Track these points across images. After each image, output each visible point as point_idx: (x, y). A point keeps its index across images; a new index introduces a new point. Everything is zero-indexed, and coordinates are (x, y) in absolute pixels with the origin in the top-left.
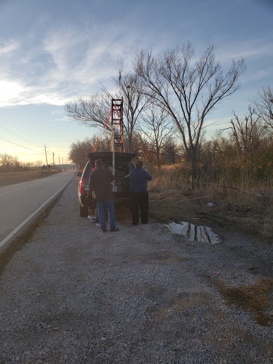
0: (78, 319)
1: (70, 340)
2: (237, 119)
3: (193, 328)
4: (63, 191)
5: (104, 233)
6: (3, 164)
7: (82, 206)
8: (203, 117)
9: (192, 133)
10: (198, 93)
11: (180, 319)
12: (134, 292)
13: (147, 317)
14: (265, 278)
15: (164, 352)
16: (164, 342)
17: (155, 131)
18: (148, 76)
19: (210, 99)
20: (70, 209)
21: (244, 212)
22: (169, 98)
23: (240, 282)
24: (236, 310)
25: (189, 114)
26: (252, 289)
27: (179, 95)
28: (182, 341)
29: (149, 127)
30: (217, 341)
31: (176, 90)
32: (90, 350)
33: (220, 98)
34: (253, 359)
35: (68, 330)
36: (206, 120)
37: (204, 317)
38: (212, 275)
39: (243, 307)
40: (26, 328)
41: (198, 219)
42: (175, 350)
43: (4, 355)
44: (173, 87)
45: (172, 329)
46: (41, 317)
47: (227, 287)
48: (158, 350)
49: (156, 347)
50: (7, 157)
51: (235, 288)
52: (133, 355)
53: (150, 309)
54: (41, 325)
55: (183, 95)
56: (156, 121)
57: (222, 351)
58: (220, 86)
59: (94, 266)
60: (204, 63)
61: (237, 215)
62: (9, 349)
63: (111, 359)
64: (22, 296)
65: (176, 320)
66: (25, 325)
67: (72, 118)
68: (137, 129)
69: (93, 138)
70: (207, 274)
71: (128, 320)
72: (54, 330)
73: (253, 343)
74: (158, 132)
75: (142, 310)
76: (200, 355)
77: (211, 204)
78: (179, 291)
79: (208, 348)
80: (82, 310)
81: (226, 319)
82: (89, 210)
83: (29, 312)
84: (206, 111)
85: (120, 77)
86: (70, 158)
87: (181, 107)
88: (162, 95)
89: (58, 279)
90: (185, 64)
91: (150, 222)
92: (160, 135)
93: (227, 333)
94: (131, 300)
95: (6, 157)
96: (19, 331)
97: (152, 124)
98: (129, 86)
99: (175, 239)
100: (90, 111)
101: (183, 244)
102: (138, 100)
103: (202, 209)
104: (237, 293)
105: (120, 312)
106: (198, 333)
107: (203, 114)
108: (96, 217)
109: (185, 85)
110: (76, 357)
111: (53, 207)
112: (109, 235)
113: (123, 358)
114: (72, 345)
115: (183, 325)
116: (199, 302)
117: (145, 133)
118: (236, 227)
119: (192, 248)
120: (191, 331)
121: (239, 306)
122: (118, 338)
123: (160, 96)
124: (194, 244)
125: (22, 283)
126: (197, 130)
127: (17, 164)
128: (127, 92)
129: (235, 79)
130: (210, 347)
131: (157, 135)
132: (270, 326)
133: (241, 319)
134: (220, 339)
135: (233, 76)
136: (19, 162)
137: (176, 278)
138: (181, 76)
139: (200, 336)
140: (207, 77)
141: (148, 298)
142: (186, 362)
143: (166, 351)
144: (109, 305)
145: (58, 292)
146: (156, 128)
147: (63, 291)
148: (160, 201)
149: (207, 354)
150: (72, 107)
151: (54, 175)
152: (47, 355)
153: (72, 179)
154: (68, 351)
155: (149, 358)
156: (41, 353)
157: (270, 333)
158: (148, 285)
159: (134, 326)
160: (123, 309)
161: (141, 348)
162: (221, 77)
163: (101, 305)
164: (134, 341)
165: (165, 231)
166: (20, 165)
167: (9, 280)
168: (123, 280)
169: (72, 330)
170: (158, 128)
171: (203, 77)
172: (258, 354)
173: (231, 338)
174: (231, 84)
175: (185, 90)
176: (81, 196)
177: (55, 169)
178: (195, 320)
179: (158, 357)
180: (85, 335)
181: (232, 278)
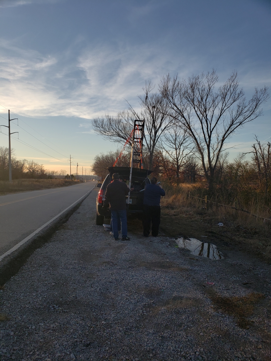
0: (84, 306)
1: (76, 320)
2: (259, 144)
3: (181, 323)
4: (83, 201)
5: (116, 241)
6: (29, 170)
7: (99, 214)
8: (223, 141)
9: (212, 155)
10: (219, 117)
11: (171, 316)
12: (135, 291)
13: (143, 311)
14: (255, 292)
15: (153, 338)
16: (154, 331)
17: (176, 149)
18: (172, 98)
19: (231, 124)
20: (87, 217)
21: (251, 234)
22: (191, 120)
23: (232, 293)
24: (221, 314)
25: (210, 137)
26: (242, 299)
27: (201, 118)
28: (169, 332)
29: (170, 146)
30: (199, 334)
31: (199, 113)
32: (92, 328)
33: (241, 123)
34: (227, 351)
35: (75, 313)
36: (226, 144)
37: (192, 317)
38: (207, 285)
39: (228, 313)
40: (42, 307)
41: (206, 237)
42: (162, 337)
43: (23, 323)
44: (195, 111)
45: (162, 322)
46: (54, 301)
47: (219, 296)
48: (148, 335)
49: (146, 333)
50: (34, 164)
51: (225, 297)
52: (126, 336)
53: (146, 306)
54: (54, 307)
55: (205, 118)
56: (178, 140)
57: (202, 342)
58: (242, 112)
59: (103, 267)
60: (228, 90)
61: (245, 237)
62: (28, 320)
63: (108, 337)
64: (40, 284)
65: (167, 316)
66: (41, 305)
67: (98, 133)
68: (159, 146)
69: (116, 152)
70: (203, 284)
71: (126, 312)
72: (64, 312)
73: (229, 340)
74: (180, 151)
75: (139, 306)
76: (182, 343)
77: (221, 224)
78: (175, 294)
79: (190, 338)
80: (89, 299)
81: (211, 319)
82: (105, 219)
83: (44, 296)
84: (227, 134)
85: (147, 97)
86: (93, 170)
87: (202, 130)
88: (185, 117)
89: (71, 274)
90: (209, 89)
91: (160, 236)
92: (181, 154)
93: (209, 330)
94: (131, 297)
95: (32, 164)
96: (36, 308)
97: (174, 143)
98: (154, 106)
99: (181, 252)
100: (115, 127)
101: (187, 258)
102: (162, 120)
103: (212, 228)
104: (226, 302)
105: (120, 305)
106: (184, 328)
107: (223, 137)
108: (110, 226)
109: (208, 109)
110: (80, 332)
111: (72, 214)
112: (120, 243)
113: (118, 337)
114: (78, 323)
115: (172, 320)
116: (190, 305)
117: (166, 151)
118: (241, 247)
119: (194, 261)
120: (179, 326)
121: (225, 312)
122: (116, 324)
123: (183, 118)
124: (198, 258)
125: (40, 274)
126: (216, 153)
127: (42, 171)
128: (152, 112)
129: (257, 106)
130: (192, 338)
131: (178, 153)
132: (248, 329)
133: (224, 322)
134: (201, 334)
135: (255, 104)
136: (45, 170)
137: (175, 284)
138: (204, 100)
139: (185, 330)
140: (230, 103)
141: (146, 297)
142: (169, 346)
143: (155, 337)
144: (112, 299)
145: (70, 284)
146: (177, 147)
147: (74, 284)
148: (174, 217)
149: (188, 343)
150: (99, 122)
151: (76, 185)
152: (57, 328)
153: (92, 190)
154: (74, 327)
155: (139, 340)
156: (52, 326)
157: (247, 334)
158: (148, 287)
159: (131, 316)
160: (123, 303)
161: (134, 332)
162: (243, 103)
163: (105, 298)
164: (129, 327)
165: (173, 244)
166: (45, 173)
167: (30, 271)
168: (127, 281)
169: (79, 314)
170: (179, 147)
171: (226, 103)
172: (232, 348)
173: (211, 334)
174: (253, 111)
175: (207, 114)
176: (98, 206)
177: (78, 179)
178: (183, 318)
179: (146, 340)
180: (89, 318)
181: (225, 290)
